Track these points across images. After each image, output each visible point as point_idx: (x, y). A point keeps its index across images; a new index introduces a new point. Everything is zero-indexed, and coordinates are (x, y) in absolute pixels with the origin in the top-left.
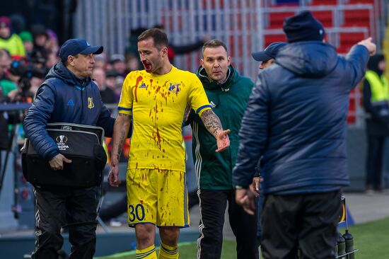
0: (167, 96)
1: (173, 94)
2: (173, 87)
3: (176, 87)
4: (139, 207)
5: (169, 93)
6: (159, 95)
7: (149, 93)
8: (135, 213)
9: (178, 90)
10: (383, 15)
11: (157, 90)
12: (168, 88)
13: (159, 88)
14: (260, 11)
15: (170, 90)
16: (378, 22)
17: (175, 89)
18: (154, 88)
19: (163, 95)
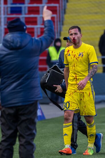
0: (78, 59)
1: (80, 57)
2: (81, 54)
3: (82, 54)
4: (68, 103)
5: (79, 57)
6: (75, 59)
7: (71, 58)
8: (65, 105)
9: (82, 55)
10: (61, 20)
11: (74, 57)
12: (79, 55)
13: (75, 55)
14: (3, 16)
15: (79, 56)
16: (59, 23)
17: (81, 55)
18: (73, 55)
19: (76, 59)
